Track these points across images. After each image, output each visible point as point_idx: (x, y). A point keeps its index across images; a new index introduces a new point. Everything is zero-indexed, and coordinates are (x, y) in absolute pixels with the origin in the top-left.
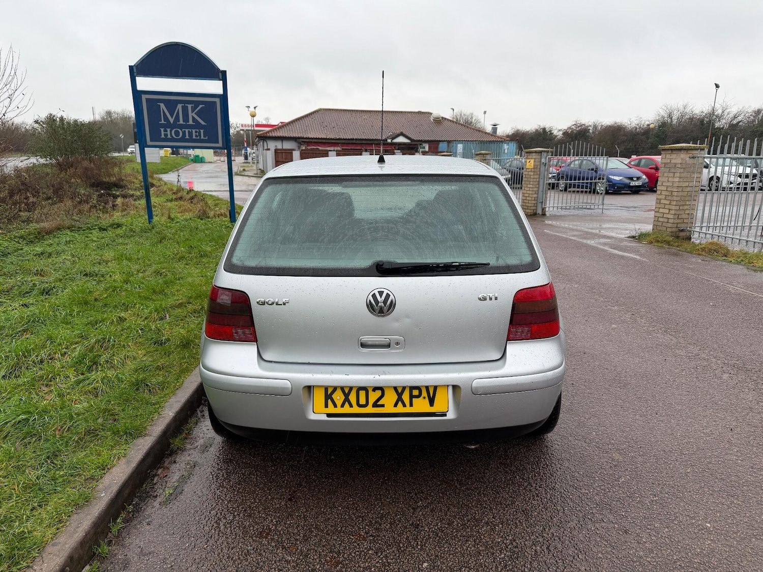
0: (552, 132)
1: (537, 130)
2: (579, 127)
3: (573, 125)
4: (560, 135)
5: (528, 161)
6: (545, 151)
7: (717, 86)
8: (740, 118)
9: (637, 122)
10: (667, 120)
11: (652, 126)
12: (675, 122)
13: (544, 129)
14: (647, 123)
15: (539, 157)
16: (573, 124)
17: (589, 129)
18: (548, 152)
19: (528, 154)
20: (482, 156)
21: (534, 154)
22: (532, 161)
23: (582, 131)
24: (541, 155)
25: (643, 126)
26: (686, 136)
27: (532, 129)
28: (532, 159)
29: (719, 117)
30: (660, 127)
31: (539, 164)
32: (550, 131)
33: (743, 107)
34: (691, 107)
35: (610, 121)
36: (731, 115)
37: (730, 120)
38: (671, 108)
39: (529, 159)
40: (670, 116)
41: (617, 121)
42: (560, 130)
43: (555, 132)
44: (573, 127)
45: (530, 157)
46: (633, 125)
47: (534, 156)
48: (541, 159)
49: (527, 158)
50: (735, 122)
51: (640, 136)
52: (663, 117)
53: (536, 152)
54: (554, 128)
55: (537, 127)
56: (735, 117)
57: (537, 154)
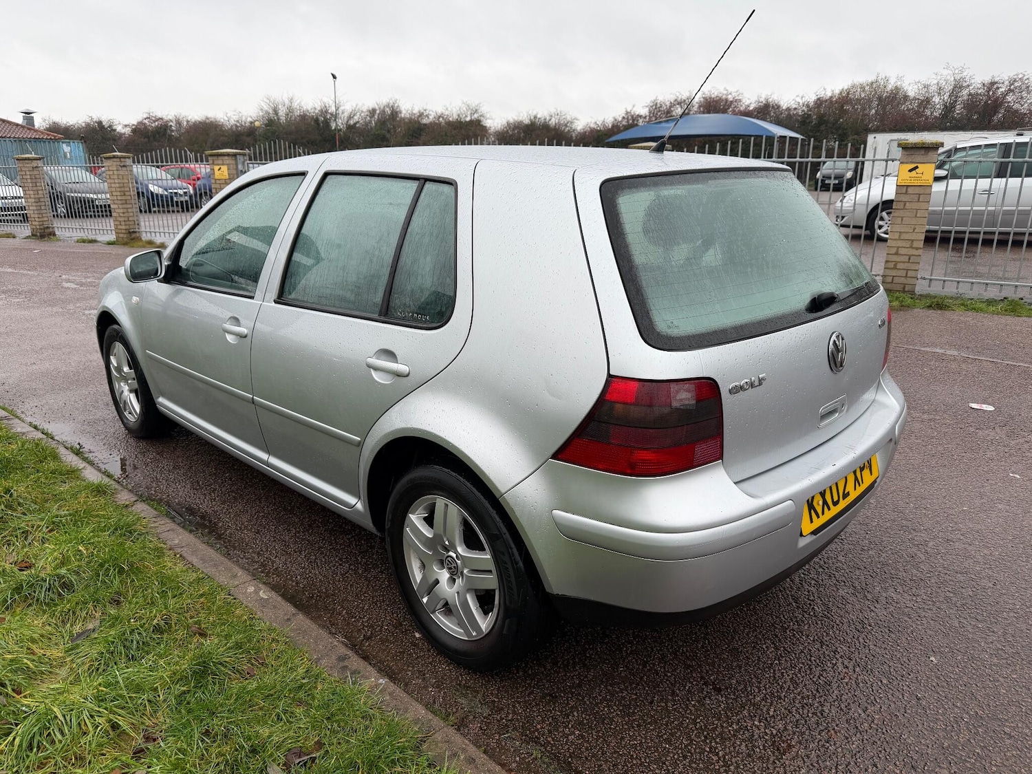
0: (114, 128)
1: (88, 125)
2: (154, 122)
3: (145, 119)
4: (127, 131)
5: (216, 168)
6: (240, 154)
7: (334, 77)
8: (356, 118)
9: (236, 118)
10: (274, 117)
11: (257, 124)
12: (283, 119)
13: (100, 123)
14: (249, 119)
15: (234, 162)
16: (145, 117)
17: (171, 126)
18: (244, 155)
19: (215, 158)
20: (118, 160)
21: (226, 158)
22: (224, 168)
23: (160, 128)
24: (236, 160)
25: (245, 123)
26: (302, 138)
27: (80, 122)
28: (223, 164)
29: (335, 116)
30: (266, 125)
31: (235, 172)
32: (110, 126)
33: (357, 106)
34: (298, 101)
35: (199, 115)
36: (346, 114)
37: (346, 120)
38: (274, 101)
39: (218, 165)
40: (276, 111)
41: (209, 116)
42: (126, 126)
43: (119, 129)
44: (146, 121)
45: (220, 162)
46: (232, 122)
47: (228, 160)
48: (237, 164)
49: (213, 164)
50: (352, 122)
51: (245, 137)
52: (267, 113)
53: (228, 155)
54: (116, 122)
55: (88, 120)
56: (350, 118)
57: (230, 158)
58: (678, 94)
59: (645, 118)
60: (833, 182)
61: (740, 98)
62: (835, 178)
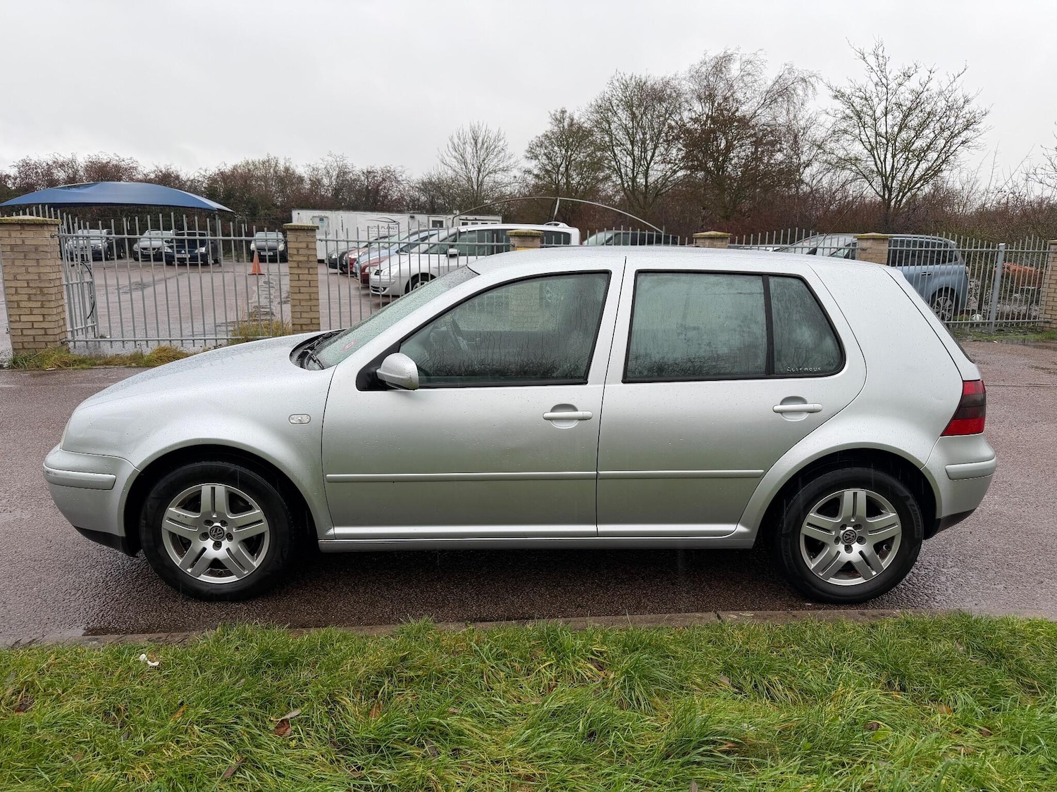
58: (57, 156)
59: (15, 179)
60: (268, 254)
61: (135, 166)
62: (270, 250)
